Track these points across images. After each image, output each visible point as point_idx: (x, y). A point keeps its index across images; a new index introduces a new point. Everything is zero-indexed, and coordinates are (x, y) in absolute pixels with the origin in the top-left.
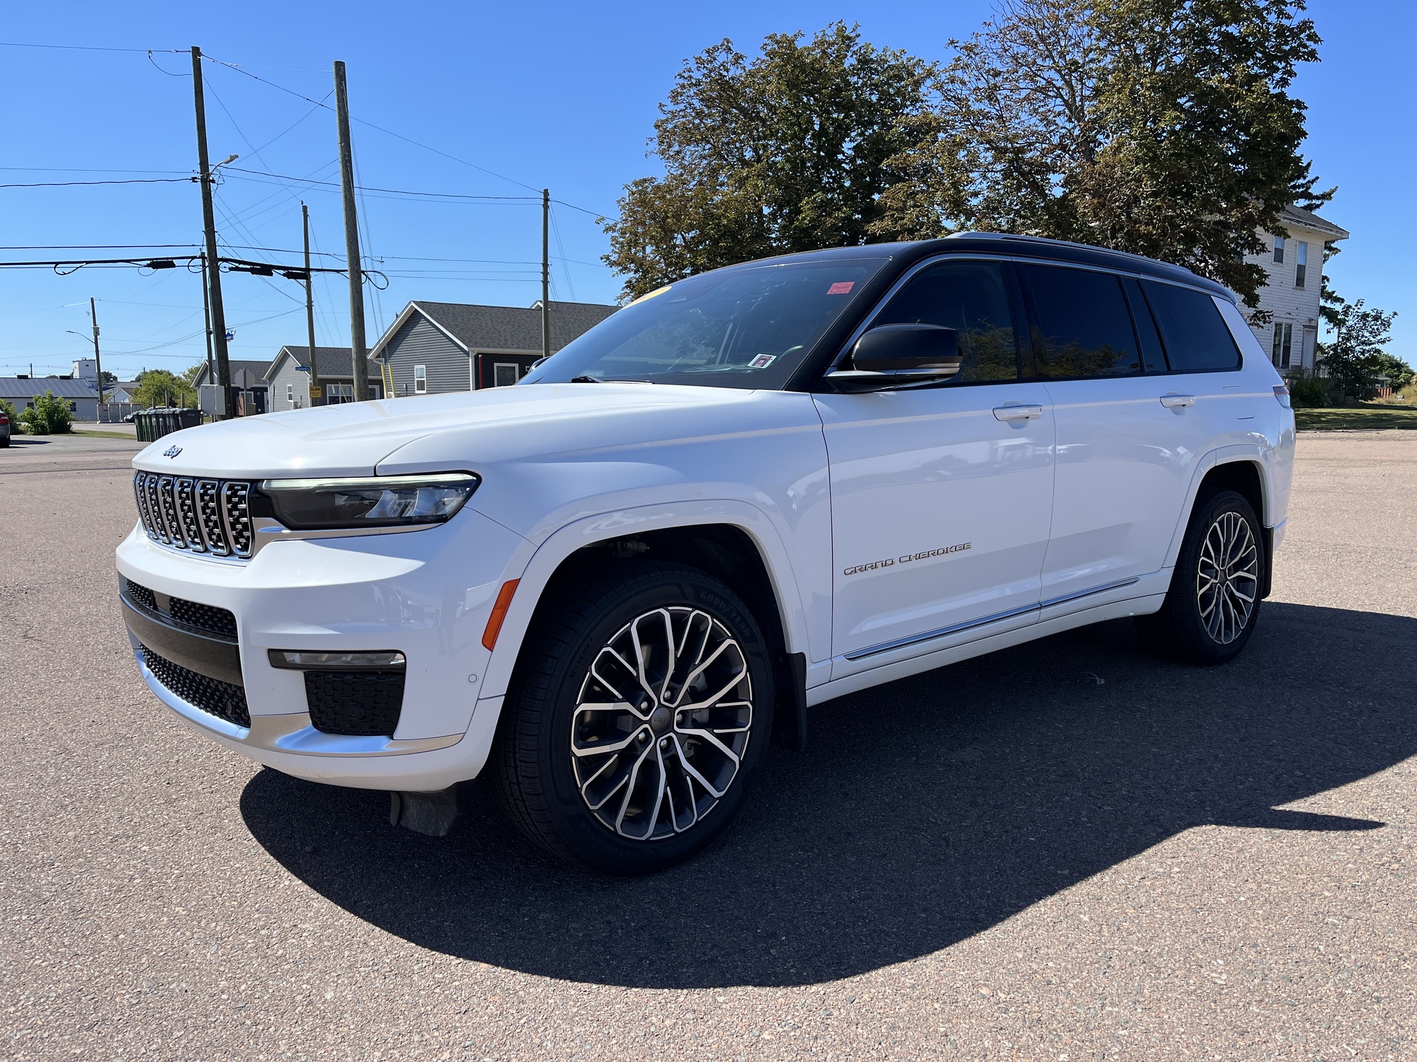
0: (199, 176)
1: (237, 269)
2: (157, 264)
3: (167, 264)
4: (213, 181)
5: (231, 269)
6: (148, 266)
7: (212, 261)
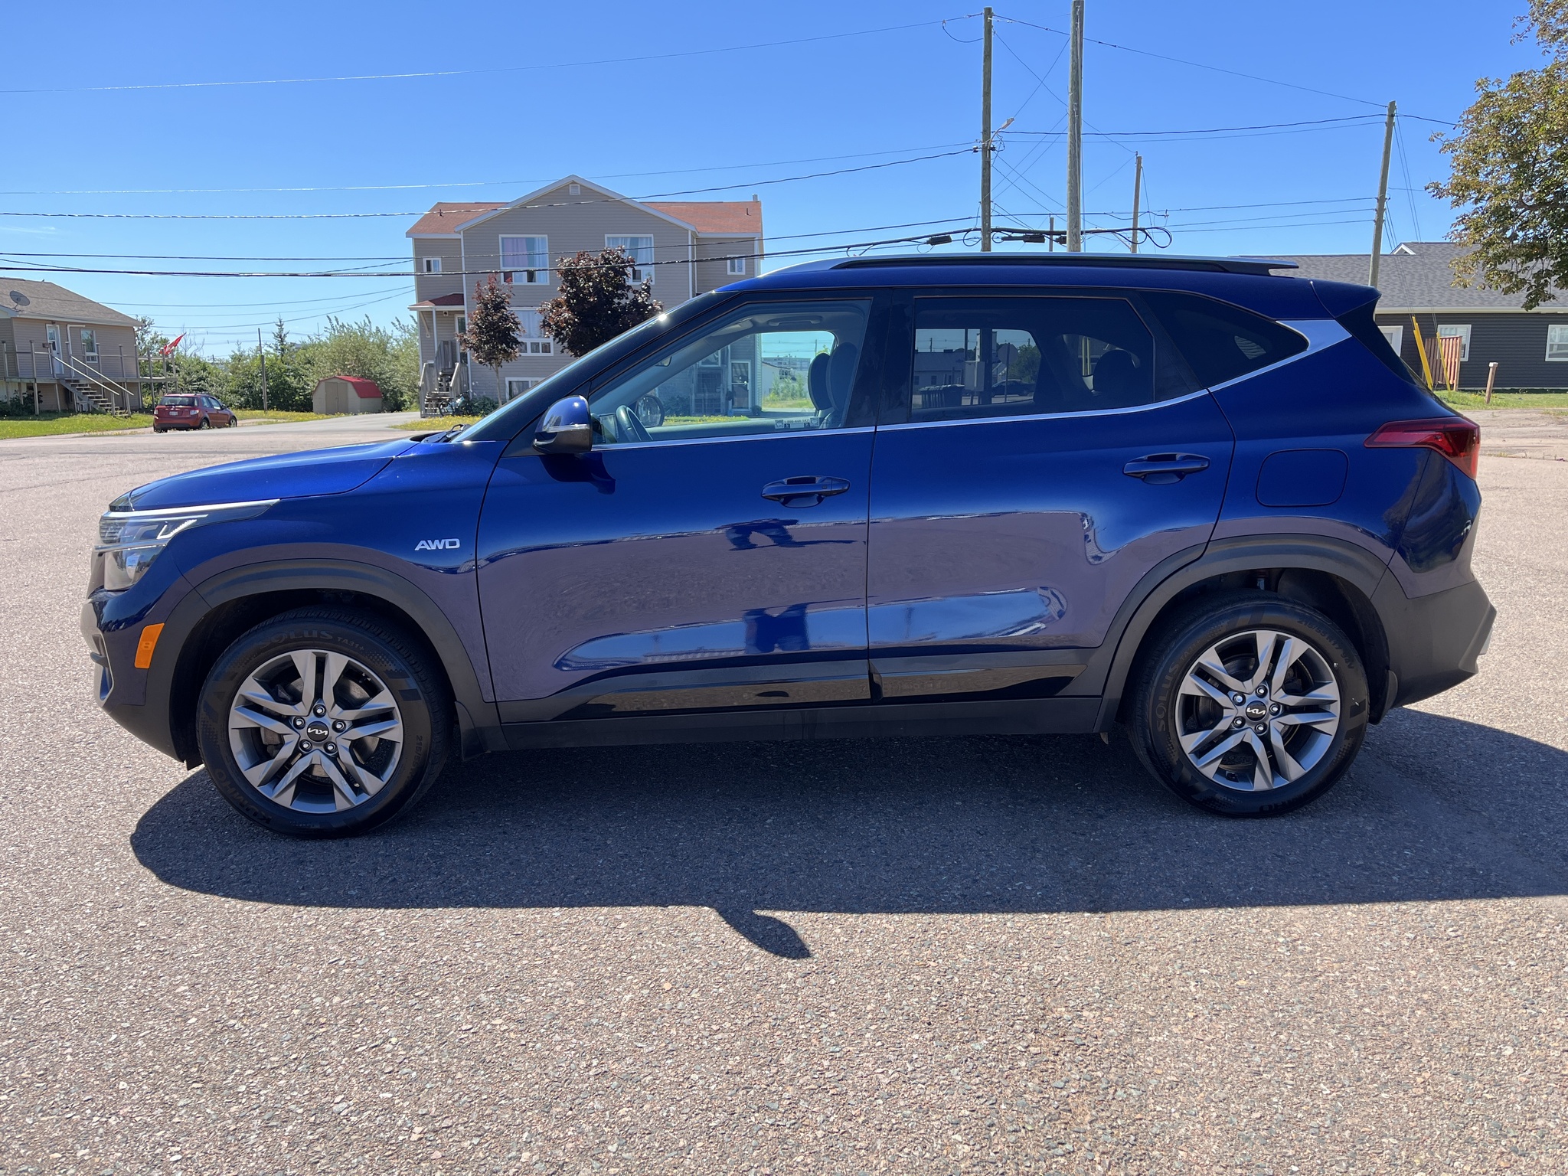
0: (980, 145)
1: (1010, 238)
2: (935, 240)
3: (944, 239)
4: (993, 149)
5: (1004, 239)
6: (928, 243)
7: (987, 231)
